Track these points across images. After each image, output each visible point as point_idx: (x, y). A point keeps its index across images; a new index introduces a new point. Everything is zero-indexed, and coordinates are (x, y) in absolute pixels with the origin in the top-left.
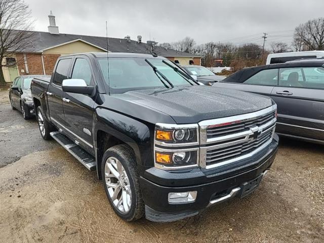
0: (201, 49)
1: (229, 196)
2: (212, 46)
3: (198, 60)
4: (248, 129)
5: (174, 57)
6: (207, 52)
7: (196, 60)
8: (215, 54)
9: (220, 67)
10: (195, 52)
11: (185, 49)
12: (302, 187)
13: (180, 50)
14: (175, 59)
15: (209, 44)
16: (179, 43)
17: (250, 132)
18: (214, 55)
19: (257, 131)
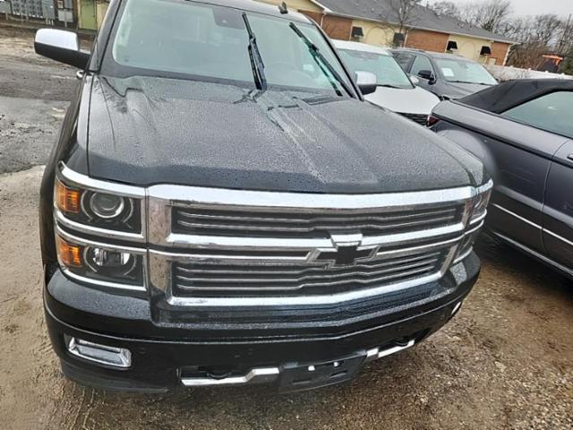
0: (523, 26)
1: (241, 380)
2: (551, 23)
3: (503, 47)
4: (326, 235)
5: (448, 35)
6: (534, 34)
7: (499, 47)
8: (553, 42)
9: (550, 72)
10: (506, 31)
11: (485, 19)
12: (507, 411)
13: (474, 22)
14: (451, 39)
15: (546, 18)
16: (477, 6)
17: (323, 244)
18: (549, 43)
19: (355, 247)
